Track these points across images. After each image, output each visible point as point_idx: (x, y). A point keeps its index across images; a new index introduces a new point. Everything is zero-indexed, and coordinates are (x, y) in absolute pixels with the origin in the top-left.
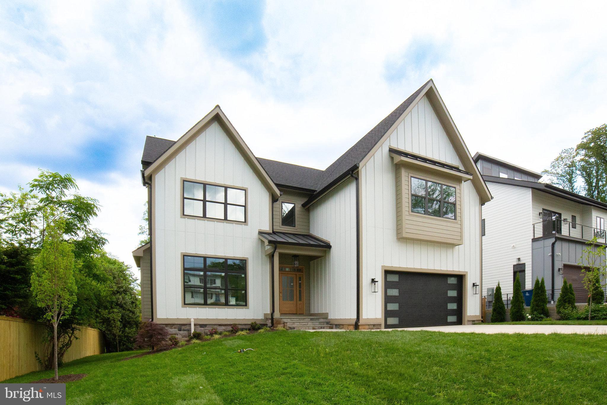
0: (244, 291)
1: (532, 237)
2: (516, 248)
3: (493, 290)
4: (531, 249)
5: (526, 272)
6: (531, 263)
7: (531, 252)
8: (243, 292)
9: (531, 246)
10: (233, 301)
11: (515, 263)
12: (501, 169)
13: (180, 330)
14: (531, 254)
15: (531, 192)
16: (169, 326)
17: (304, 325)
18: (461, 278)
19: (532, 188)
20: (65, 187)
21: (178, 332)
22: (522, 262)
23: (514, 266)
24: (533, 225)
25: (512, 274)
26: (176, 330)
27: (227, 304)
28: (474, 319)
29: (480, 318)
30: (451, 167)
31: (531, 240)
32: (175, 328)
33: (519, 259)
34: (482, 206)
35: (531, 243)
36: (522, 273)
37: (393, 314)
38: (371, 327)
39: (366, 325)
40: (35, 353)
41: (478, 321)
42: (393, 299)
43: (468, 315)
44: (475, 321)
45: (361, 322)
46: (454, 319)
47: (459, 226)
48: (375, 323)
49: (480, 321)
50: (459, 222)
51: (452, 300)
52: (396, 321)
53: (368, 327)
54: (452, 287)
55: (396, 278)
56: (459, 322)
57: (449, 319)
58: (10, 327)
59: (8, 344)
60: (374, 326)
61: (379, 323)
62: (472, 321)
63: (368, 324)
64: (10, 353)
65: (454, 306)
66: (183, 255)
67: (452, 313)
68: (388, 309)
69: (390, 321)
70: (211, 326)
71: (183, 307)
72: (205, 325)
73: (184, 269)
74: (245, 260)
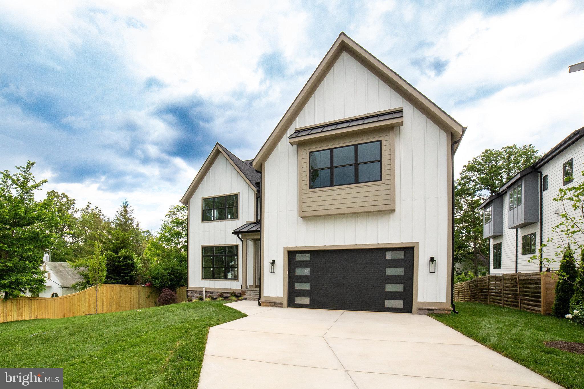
0: (237, 269)
10: (229, 276)
13: (200, 294)
16: (195, 292)
18: (411, 251)
26: (198, 294)
27: (226, 277)
28: (430, 308)
29: (448, 307)
37: (303, 294)
38: (272, 304)
39: (267, 302)
40: (155, 302)
41: (442, 311)
42: (303, 279)
43: (418, 301)
44: (434, 310)
45: (262, 300)
46: (399, 304)
47: (388, 187)
48: (275, 302)
49: (446, 312)
50: (388, 182)
51: (394, 280)
52: (306, 301)
53: (269, 304)
54: (394, 263)
55: (307, 257)
56: (408, 309)
57: (388, 303)
58: (131, 289)
59: (130, 296)
60: (275, 304)
61: (280, 302)
62: (426, 309)
63: (268, 301)
64: (131, 301)
65: (398, 288)
66: (203, 247)
67: (394, 296)
68: (296, 288)
69: (299, 300)
70: (216, 293)
71: (201, 280)
72: (213, 292)
73: (203, 256)
74: (237, 246)
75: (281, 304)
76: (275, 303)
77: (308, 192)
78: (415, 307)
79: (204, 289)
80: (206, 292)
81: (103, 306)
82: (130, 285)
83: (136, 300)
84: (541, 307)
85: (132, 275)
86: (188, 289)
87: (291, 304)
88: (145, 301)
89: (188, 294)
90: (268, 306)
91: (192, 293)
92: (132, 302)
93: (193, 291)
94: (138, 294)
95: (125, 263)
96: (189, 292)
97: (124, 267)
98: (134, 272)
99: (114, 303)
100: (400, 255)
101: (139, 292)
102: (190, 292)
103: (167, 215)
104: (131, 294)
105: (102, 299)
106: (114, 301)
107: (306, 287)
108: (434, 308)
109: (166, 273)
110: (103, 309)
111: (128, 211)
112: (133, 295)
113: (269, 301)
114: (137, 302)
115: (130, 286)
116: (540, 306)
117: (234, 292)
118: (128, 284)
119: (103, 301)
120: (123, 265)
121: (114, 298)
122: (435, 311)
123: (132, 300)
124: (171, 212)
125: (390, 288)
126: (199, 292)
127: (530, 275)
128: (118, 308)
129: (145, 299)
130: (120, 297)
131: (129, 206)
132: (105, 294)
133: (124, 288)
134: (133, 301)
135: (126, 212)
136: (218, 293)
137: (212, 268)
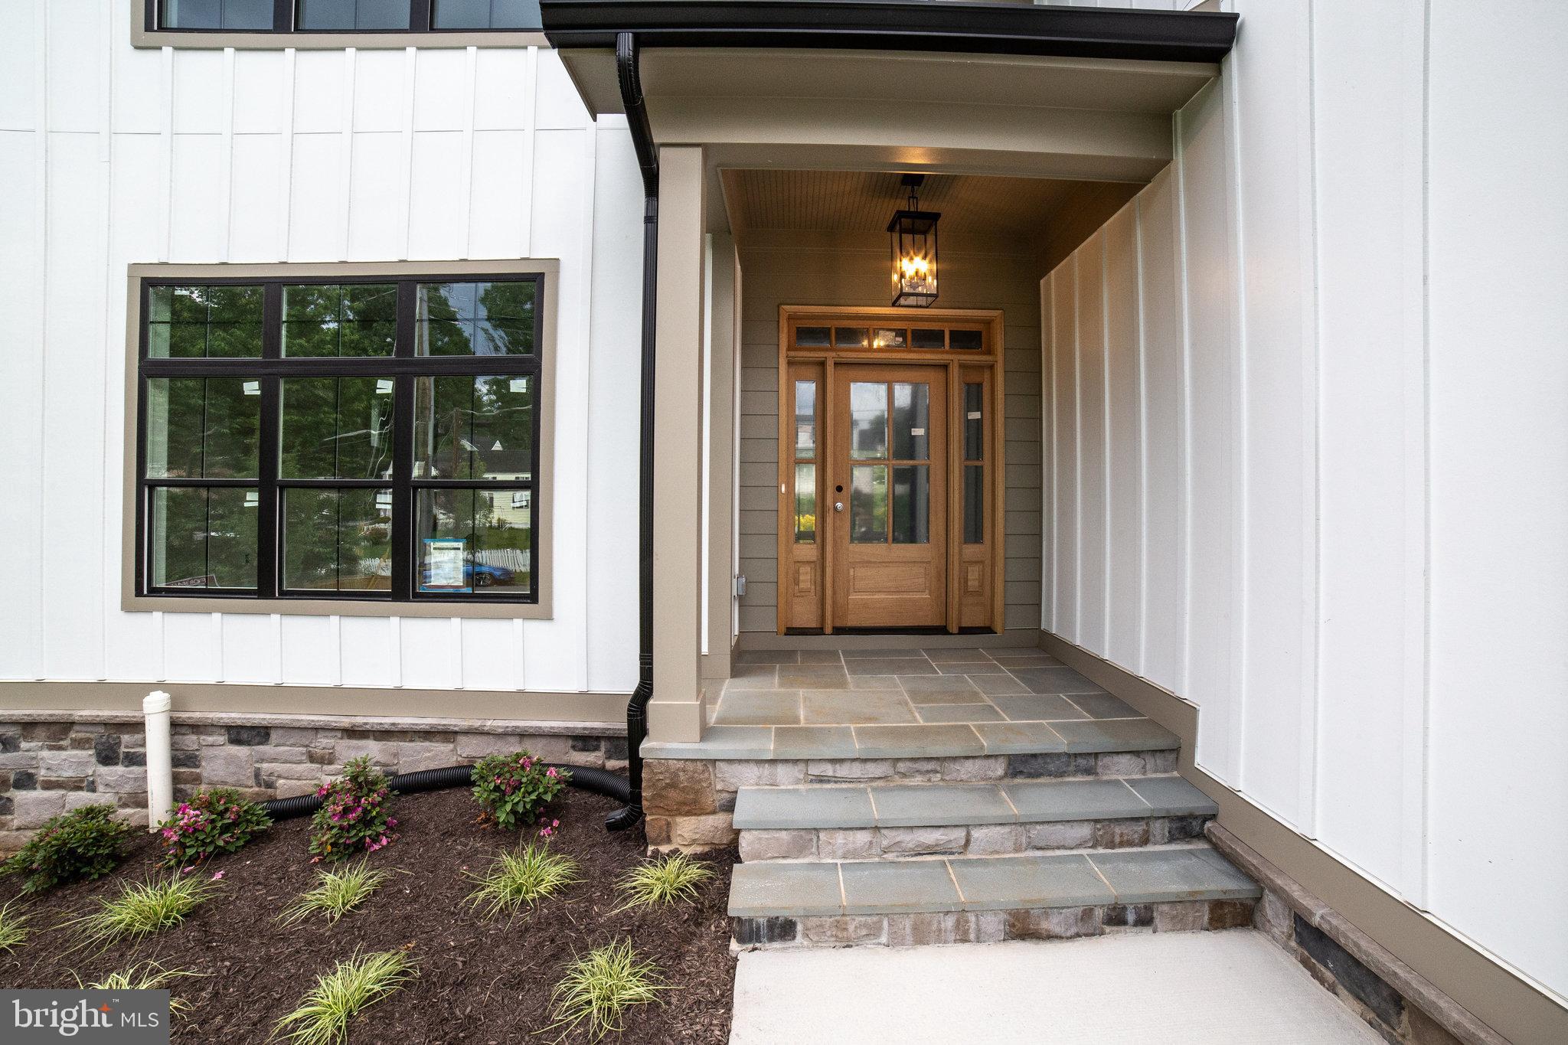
10: (446, 566)
13: (106, 759)
21: (94, 769)
27: (405, 583)
66: (146, 282)
70: (296, 737)
71: (127, 608)
72: (260, 734)
73: (148, 371)
74: (537, 279)
79: (155, 711)
126: (99, 731)
136: (323, 742)
137: (248, 486)
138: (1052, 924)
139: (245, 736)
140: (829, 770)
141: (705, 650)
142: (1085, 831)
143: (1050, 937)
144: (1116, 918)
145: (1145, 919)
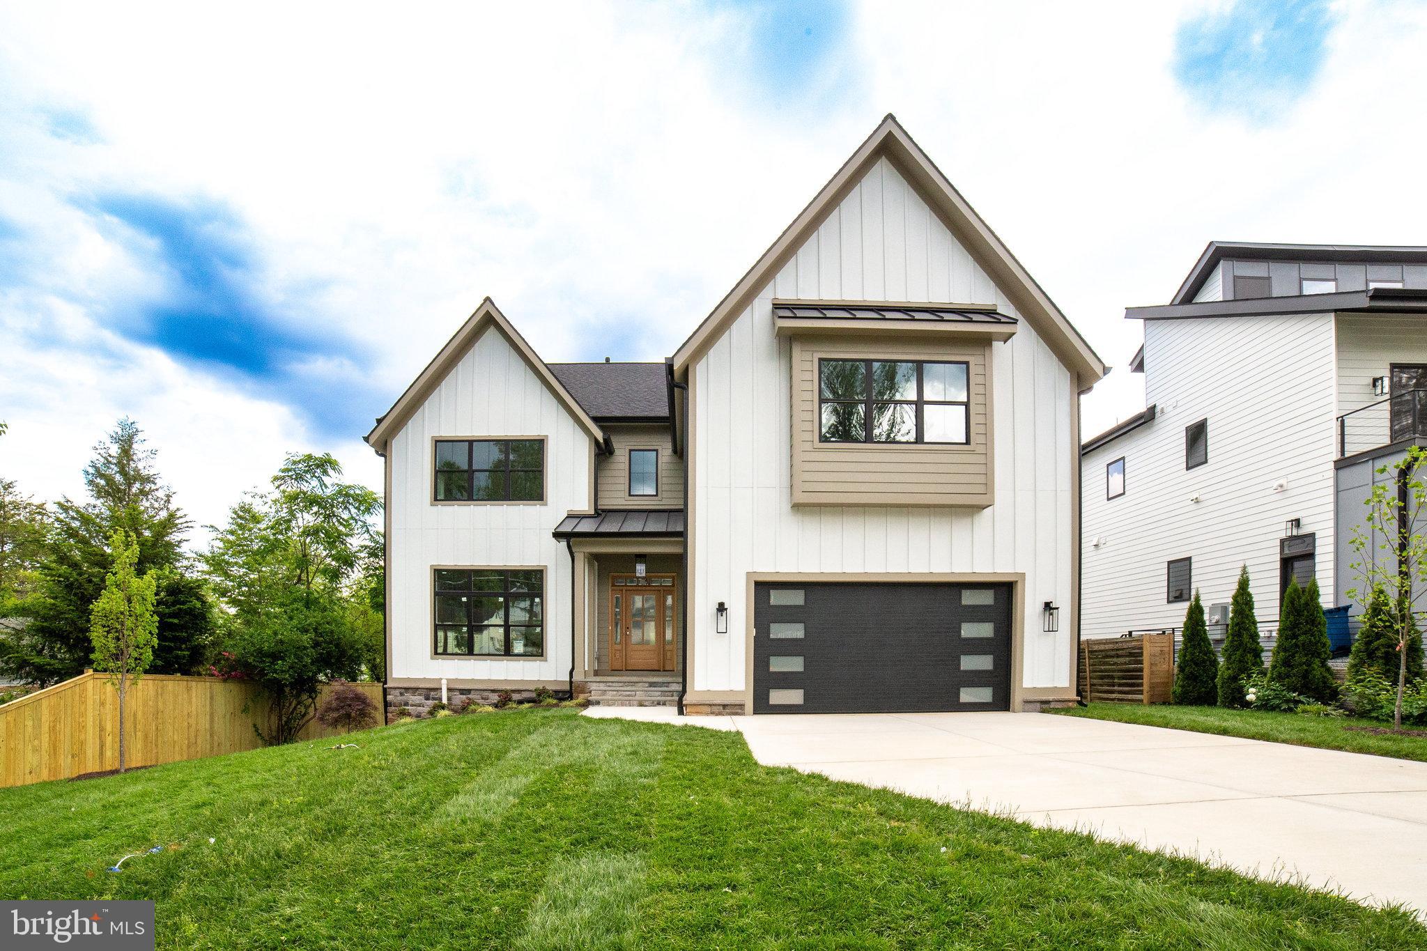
0: (540, 628)
1: (1336, 456)
2: (1289, 492)
3: (1224, 609)
4: (1331, 490)
5: (1317, 559)
6: (1331, 532)
7: (1331, 499)
8: (538, 630)
9: (1331, 482)
10: (519, 647)
11: (1283, 535)
12: (1309, 269)
13: (427, 698)
14: (1331, 507)
15: (1333, 324)
16: (410, 691)
17: (629, 696)
18: (1005, 591)
19: (1336, 311)
20: (325, 472)
21: (424, 701)
22: (1303, 531)
23: (1282, 542)
24: (1340, 419)
25: (1278, 565)
26: (422, 697)
27: (507, 651)
28: (1044, 698)
29: (1073, 696)
30: (965, 313)
31: (1332, 465)
32: (420, 695)
33: (1297, 523)
34: (1079, 394)
35: (1331, 473)
36: (1307, 563)
37: (786, 681)
38: (715, 709)
39: (704, 705)
40: (255, 726)
41: (1063, 704)
42: (788, 648)
43: (1024, 686)
44: (1050, 702)
45: (688, 699)
46: (985, 695)
47: (982, 459)
48: (726, 703)
49: (1070, 704)
50: (981, 449)
51: (976, 646)
52: (795, 696)
53: (708, 709)
54: (977, 614)
55: (796, 598)
56: (1002, 702)
57: (966, 695)
58: (189, 689)
59: (185, 713)
60: (724, 709)
61: (737, 703)
62: (1038, 702)
63: (708, 702)
64: (189, 726)
65: (983, 663)
66: (435, 570)
67: (976, 679)
68: (772, 669)
69: (778, 697)
70: (478, 692)
71: (432, 658)
72: (469, 691)
73: (436, 594)
74: (541, 571)
75: (742, 706)
76: (725, 706)
77: (816, 450)
78: (1017, 698)
79: (444, 683)
80: (449, 690)
81: (102, 746)
82: (185, 677)
83: (204, 723)
84: (1142, 694)
85: (202, 646)
86: (388, 685)
87: (762, 706)
88: (228, 724)
89: (389, 698)
90: (707, 714)
91: (402, 694)
92: (193, 729)
93: (405, 688)
94: (208, 702)
95: (180, 609)
96: (393, 692)
97: (176, 621)
98: (207, 637)
99: (139, 734)
100: (986, 598)
101: (212, 698)
102: (397, 692)
103: (276, 479)
104: (190, 702)
105: (98, 722)
106: (138, 727)
107: (794, 664)
108: (1051, 698)
109: (306, 639)
110: (102, 754)
111: (136, 452)
112: (194, 708)
113: (711, 703)
114: (208, 726)
115: (187, 681)
116: (1141, 692)
117: (544, 688)
118: (179, 675)
119: (102, 729)
120: (173, 613)
121: (140, 715)
122: (1052, 703)
123: (192, 721)
124: (288, 470)
125: (969, 663)
126: (424, 692)
127: (1117, 643)
128: (152, 750)
129: (228, 716)
130: (157, 713)
131: (140, 436)
132: (108, 706)
133: (167, 686)
134: (194, 726)
135: (126, 452)
136: (486, 694)
137: (464, 626)
138: (646, 703)
139: (464, 692)
140: (611, 684)
141: (586, 669)
142: (660, 693)
143: (646, 706)
144: (659, 704)
145: (664, 704)
